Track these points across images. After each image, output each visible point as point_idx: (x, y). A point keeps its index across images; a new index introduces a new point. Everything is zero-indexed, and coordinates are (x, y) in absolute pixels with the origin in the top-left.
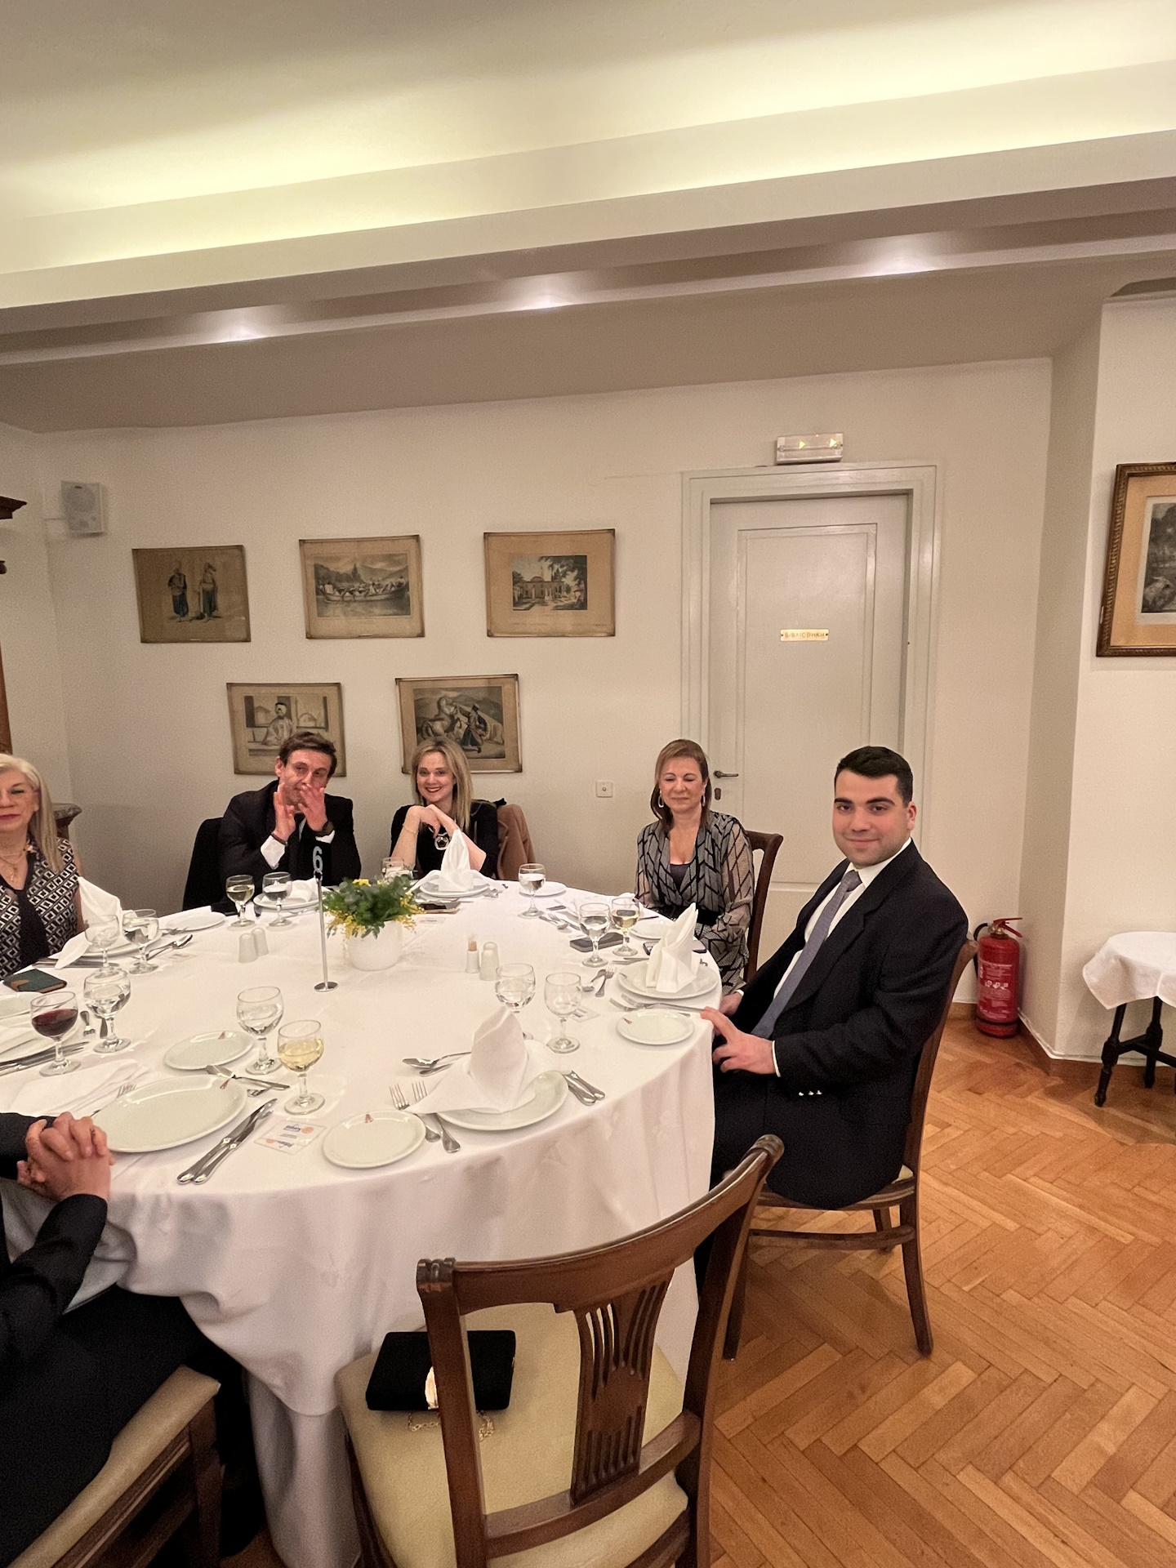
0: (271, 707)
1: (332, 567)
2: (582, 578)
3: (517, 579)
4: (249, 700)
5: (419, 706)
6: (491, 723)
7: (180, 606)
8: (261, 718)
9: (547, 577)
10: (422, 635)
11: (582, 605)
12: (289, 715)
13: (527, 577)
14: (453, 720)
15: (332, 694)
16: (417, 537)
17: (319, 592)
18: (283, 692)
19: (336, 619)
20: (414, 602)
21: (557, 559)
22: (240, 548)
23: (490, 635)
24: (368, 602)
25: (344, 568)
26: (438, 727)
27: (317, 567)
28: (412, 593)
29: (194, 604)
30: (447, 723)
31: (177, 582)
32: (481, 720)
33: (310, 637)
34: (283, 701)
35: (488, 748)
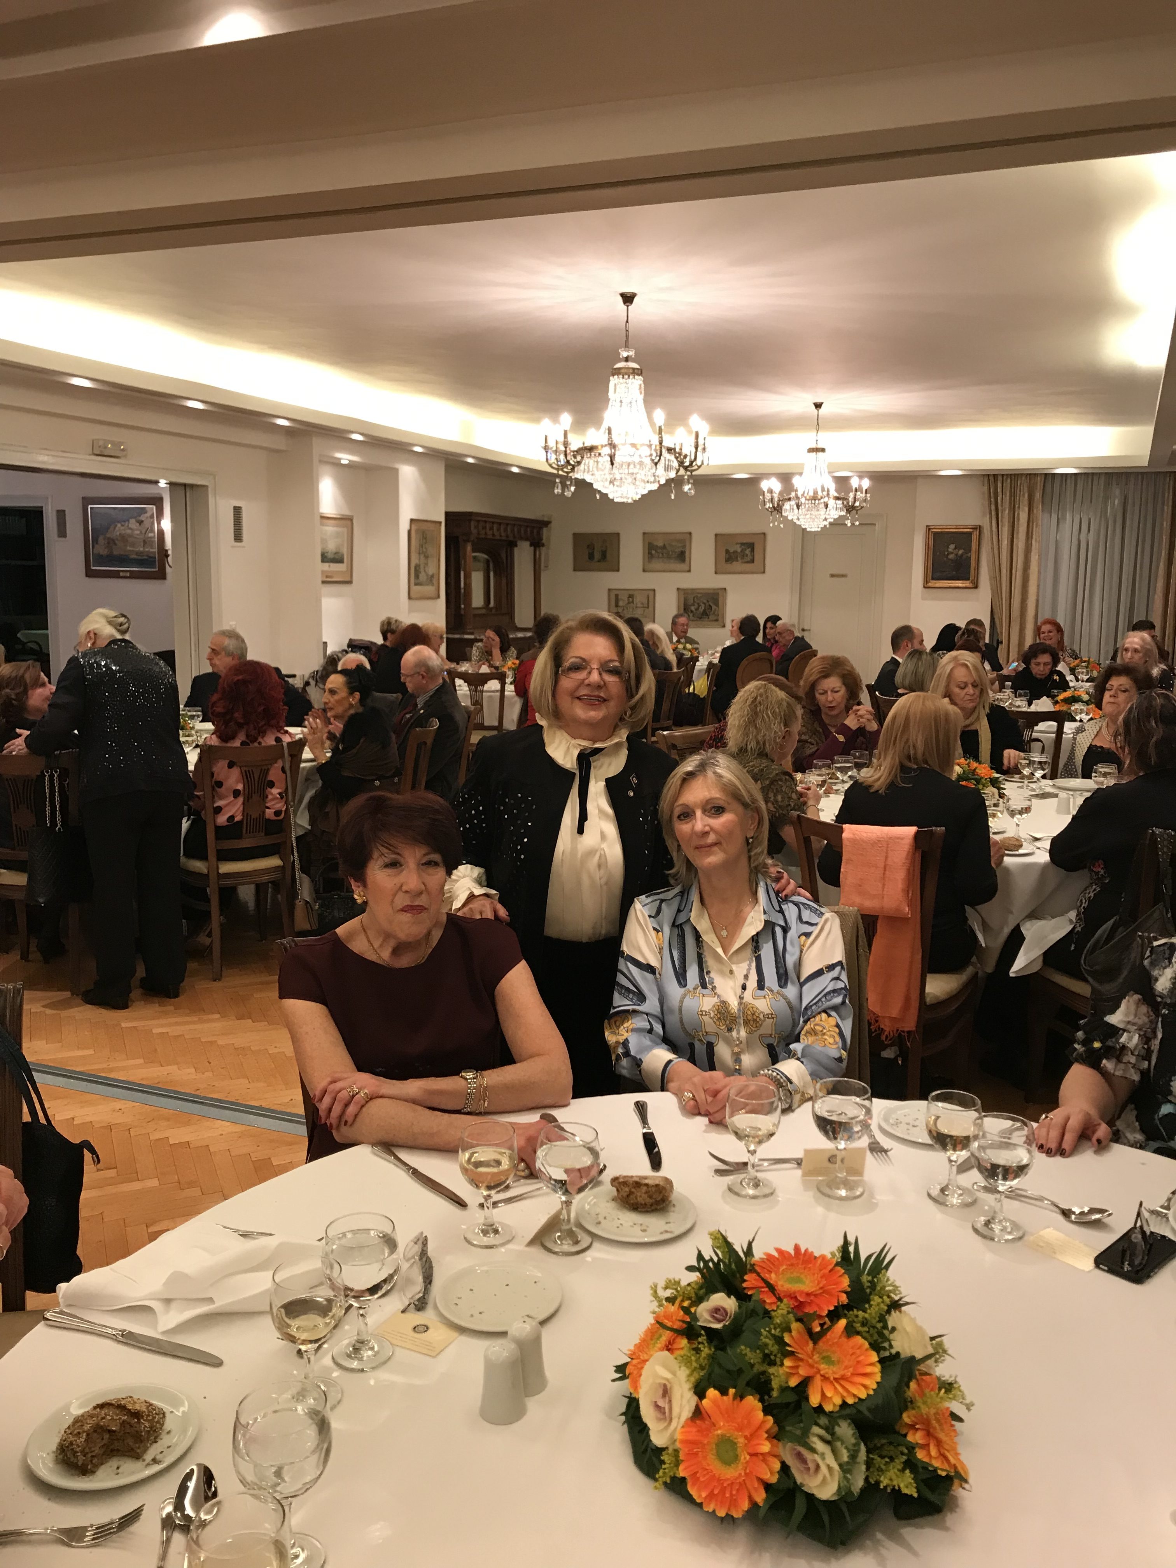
0: (626, 599)
1: (655, 544)
2: (753, 550)
3: (727, 551)
4: (617, 596)
5: (685, 600)
6: (714, 607)
7: (591, 557)
8: (621, 603)
9: (739, 550)
10: (689, 571)
11: (752, 561)
12: (633, 602)
13: (731, 551)
14: (699, 606)
15: (651, 593)
16: (690, 534)
17: (650, 553)
18: (631, 593)
19: (657, 564)
20: (687, 559)
21: (742, 544)
22: (618, 534)
23: (716, 573)
24: (669, 557)
25: (660, 544)
26: (693, 608)
27: (650, 544)
28: (687, 554)
29: (597, 555)
30: (696, 606)
31: (591, 547)
32: (710, 606)
33: (644, 571)
34: (631, 596)
35: (712, 617)
